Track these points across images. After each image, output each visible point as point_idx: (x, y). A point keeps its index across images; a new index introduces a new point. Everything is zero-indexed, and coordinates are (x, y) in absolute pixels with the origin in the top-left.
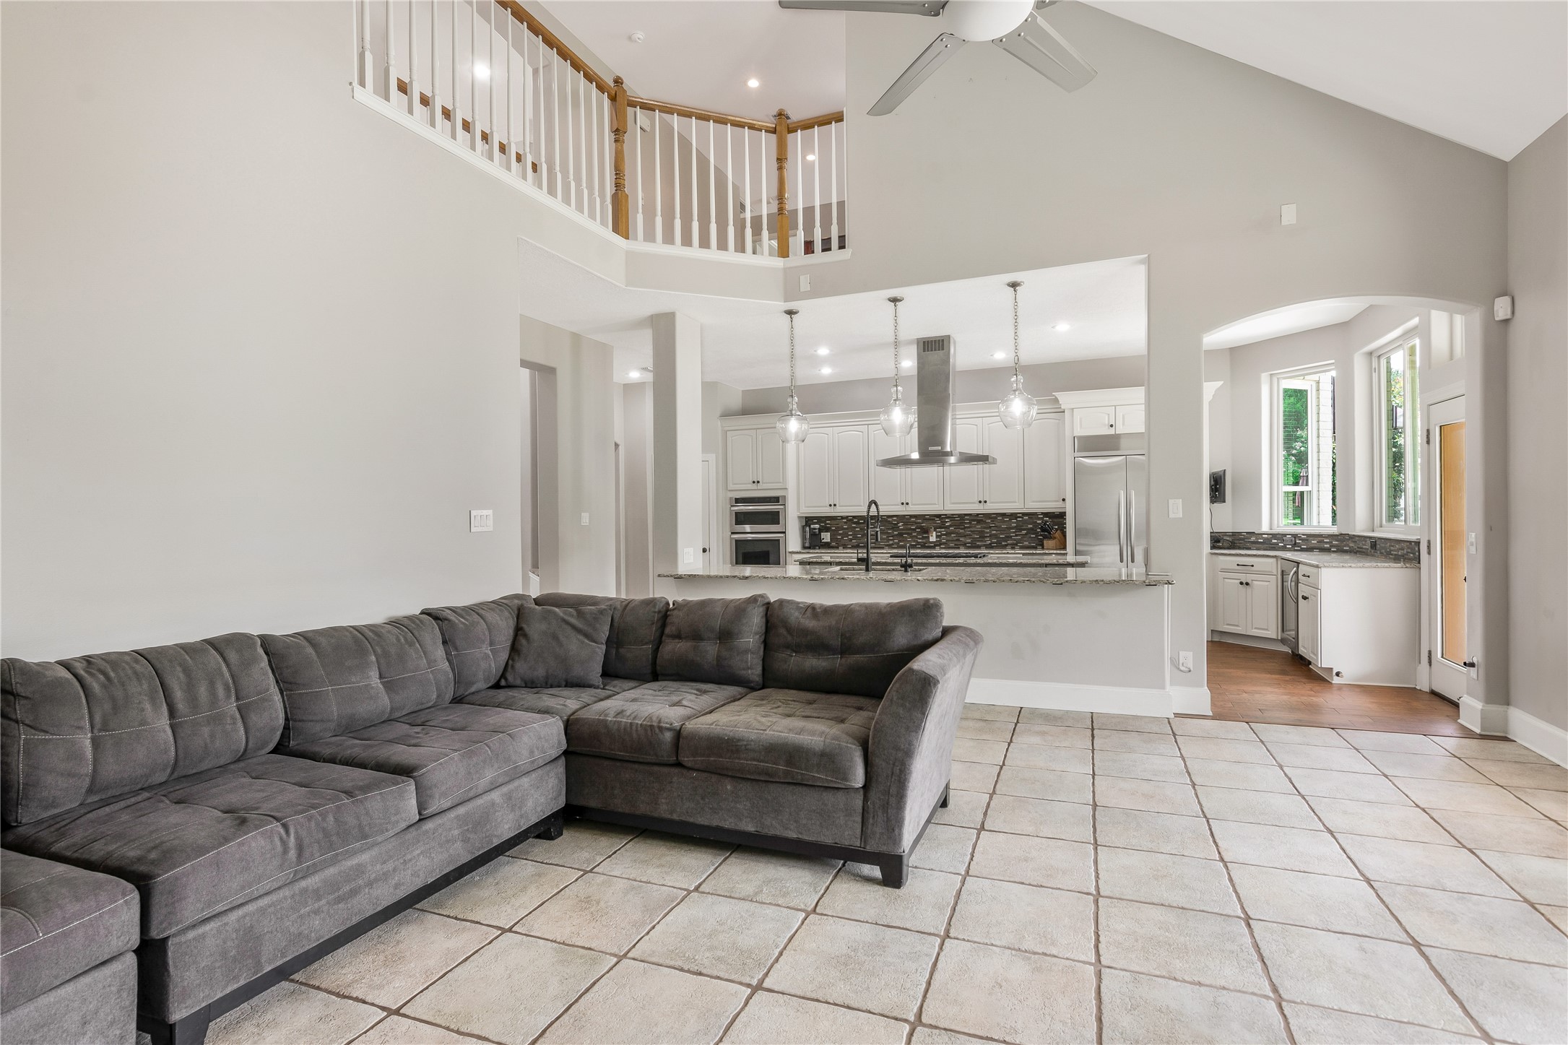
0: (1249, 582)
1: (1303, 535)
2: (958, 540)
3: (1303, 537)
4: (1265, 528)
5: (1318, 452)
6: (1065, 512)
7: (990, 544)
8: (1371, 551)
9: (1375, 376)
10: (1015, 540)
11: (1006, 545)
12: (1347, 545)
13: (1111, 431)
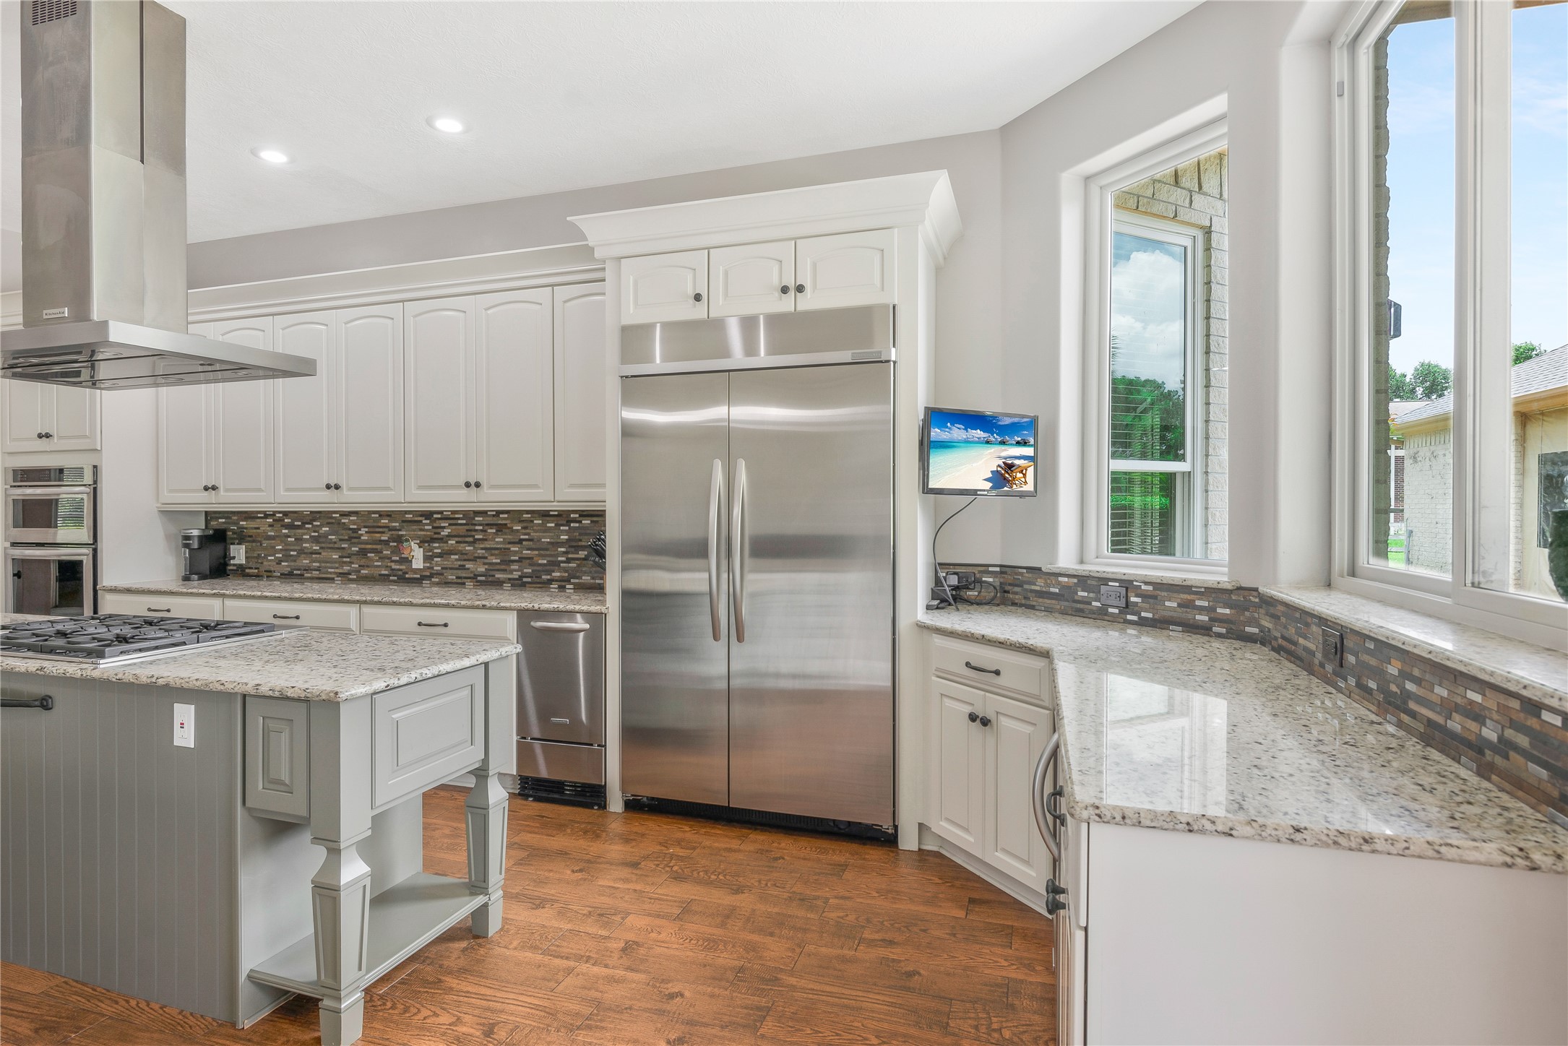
0: (990, 714)
1: (1146, 583)
2: (462, 567)
3: (1144, 587)
4: (1066, 559)
5: (1207, 386)
6: (605, 511)
7: (521, 577)
8: (1322, 665)
9: (1341, 108)
10: (565, 570)
11: (550, 581)
12: (1252, 622)
13: (699, 312)
